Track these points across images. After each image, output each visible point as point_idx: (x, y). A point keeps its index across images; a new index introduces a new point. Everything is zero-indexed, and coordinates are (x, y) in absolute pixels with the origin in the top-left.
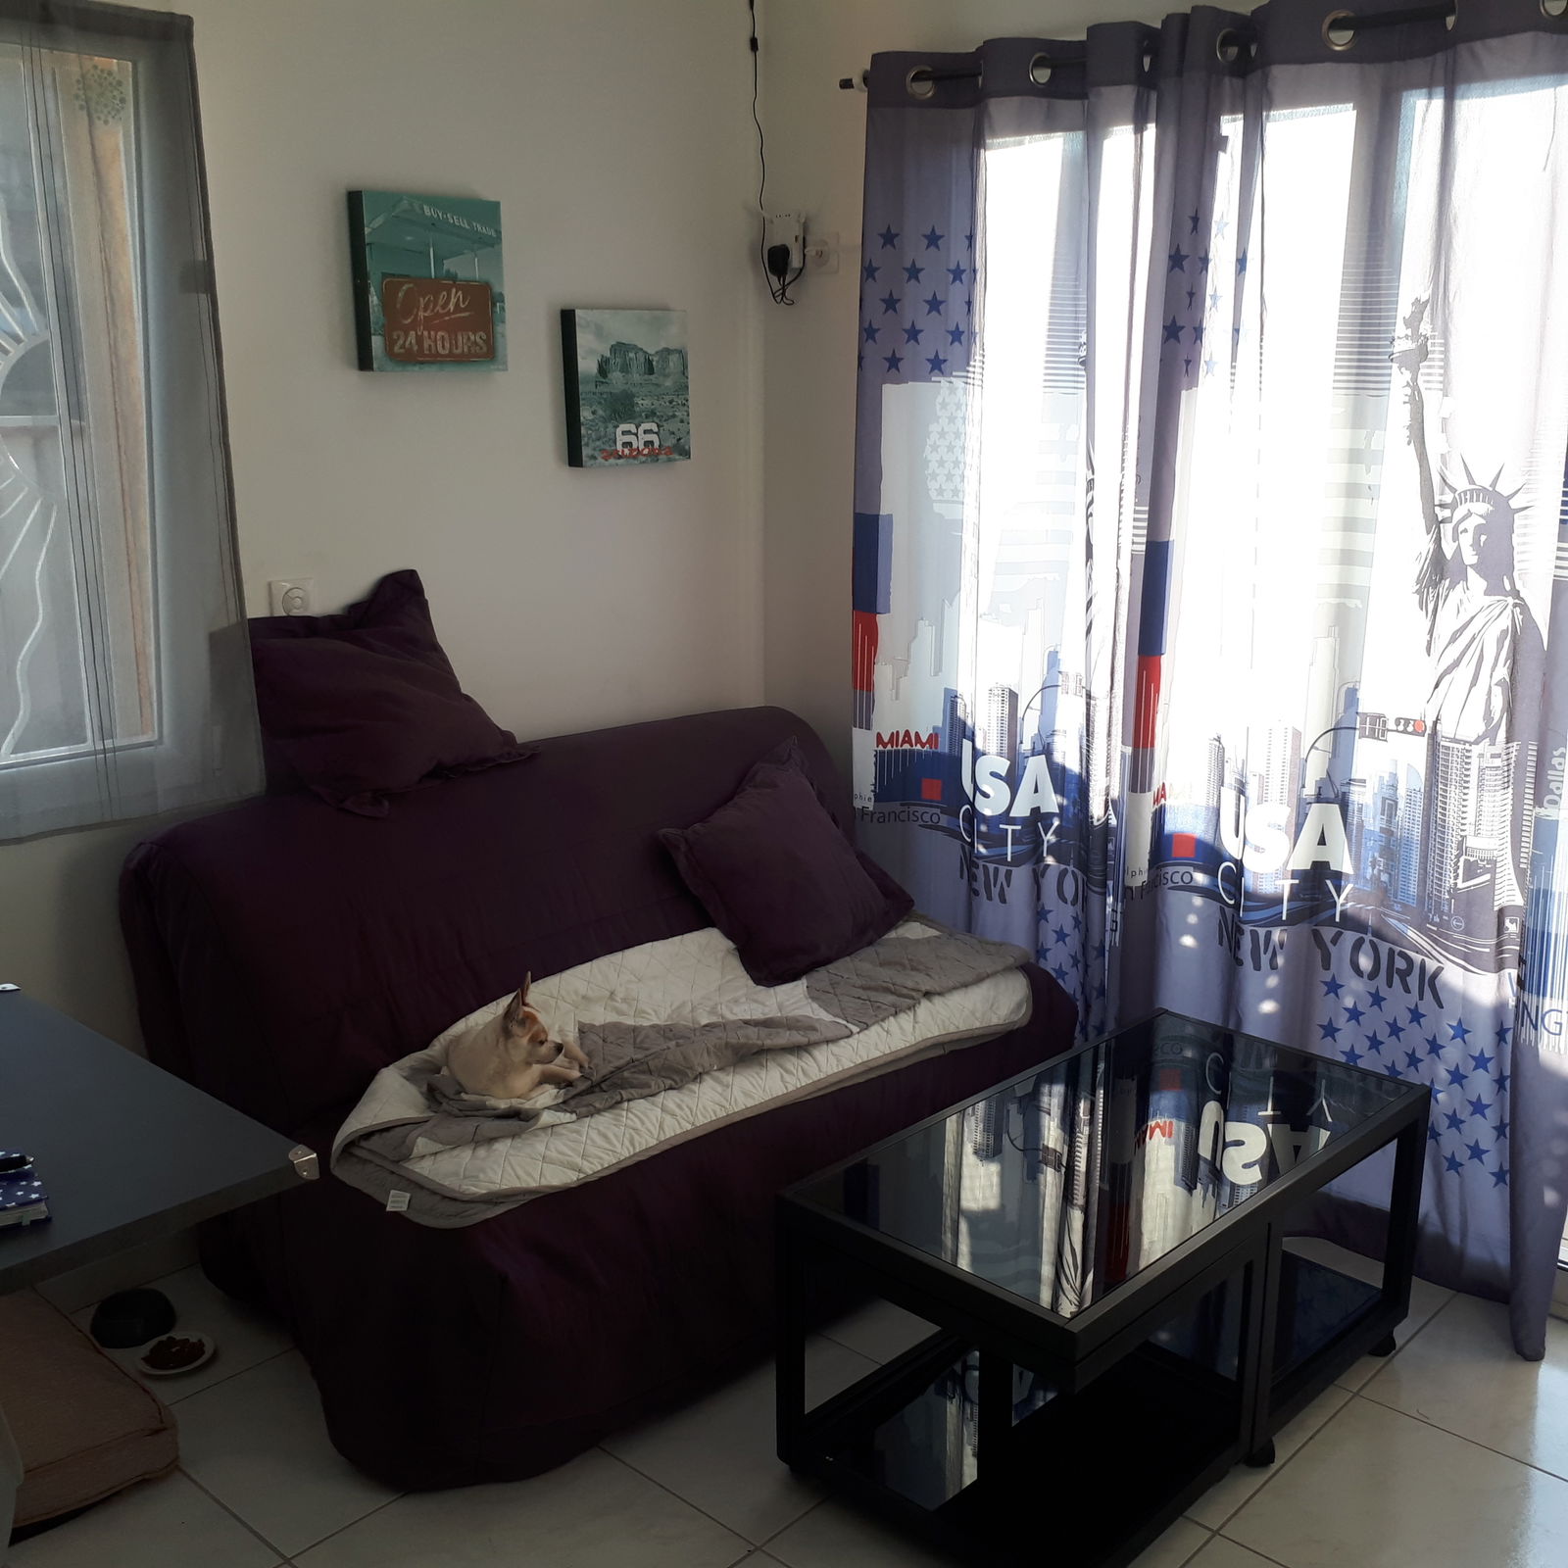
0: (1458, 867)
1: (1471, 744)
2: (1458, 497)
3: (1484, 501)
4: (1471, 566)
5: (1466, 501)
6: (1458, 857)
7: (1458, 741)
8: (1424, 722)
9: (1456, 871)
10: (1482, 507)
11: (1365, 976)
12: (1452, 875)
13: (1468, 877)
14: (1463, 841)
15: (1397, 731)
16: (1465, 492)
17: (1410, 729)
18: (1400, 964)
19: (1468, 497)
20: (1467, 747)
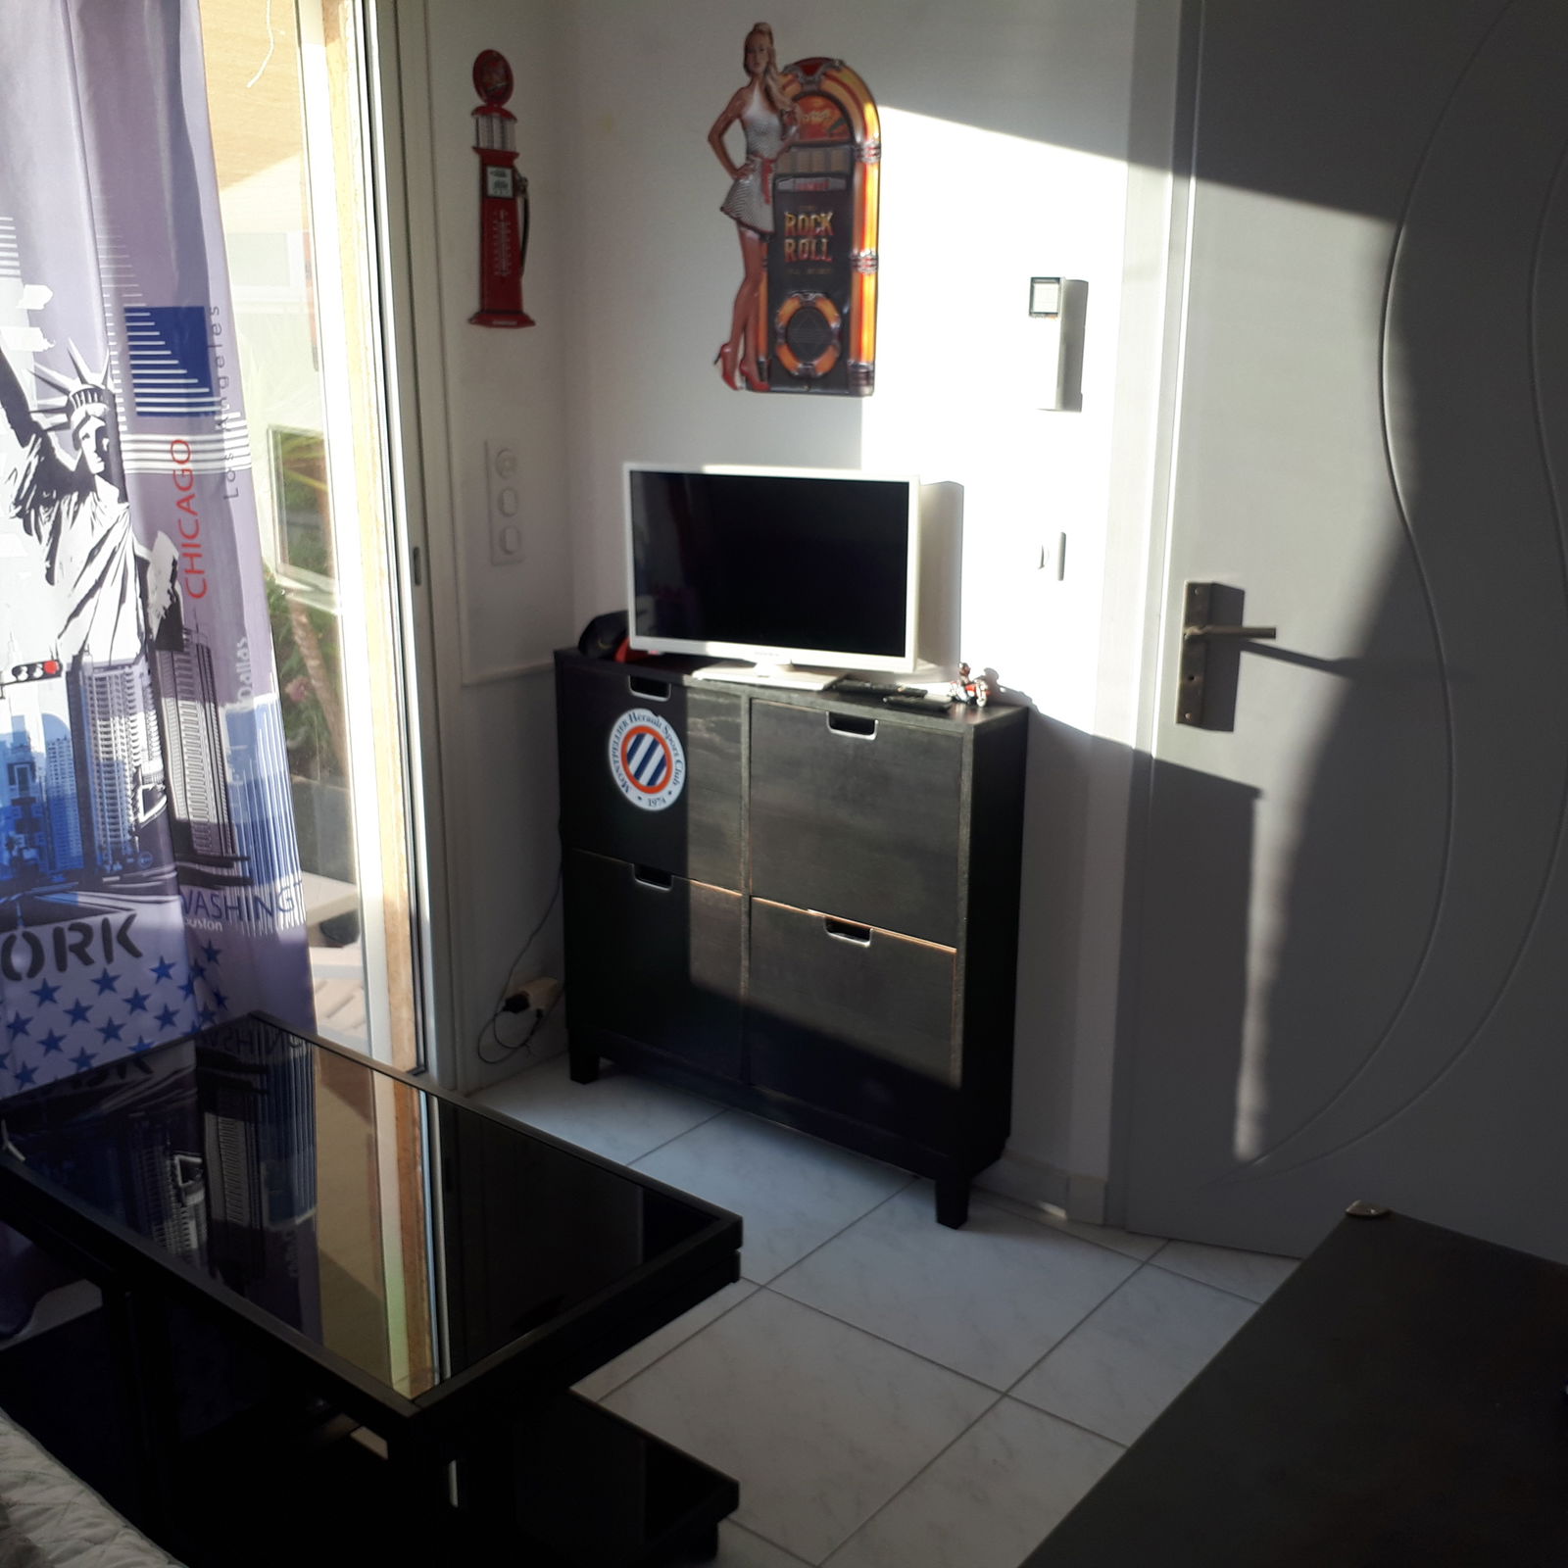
0: (137, 801)
1: (130, 666)
2: (72, 399)
3: (99, 401)
4: (99, 474)
5: (82, 403)
6: (134, 791)
7: (115, 668)
8: (58, 661)
9: (134, 806)
10: (98, 408)
11: (24, 976)
12: (131, 812)
13: (147, 807)
14: (137, 772)
15: (18, 682)
16: (79, 393)
17: (38, 673)
18: (73, 938)
19: (83, 398)
20: (127, 670)
